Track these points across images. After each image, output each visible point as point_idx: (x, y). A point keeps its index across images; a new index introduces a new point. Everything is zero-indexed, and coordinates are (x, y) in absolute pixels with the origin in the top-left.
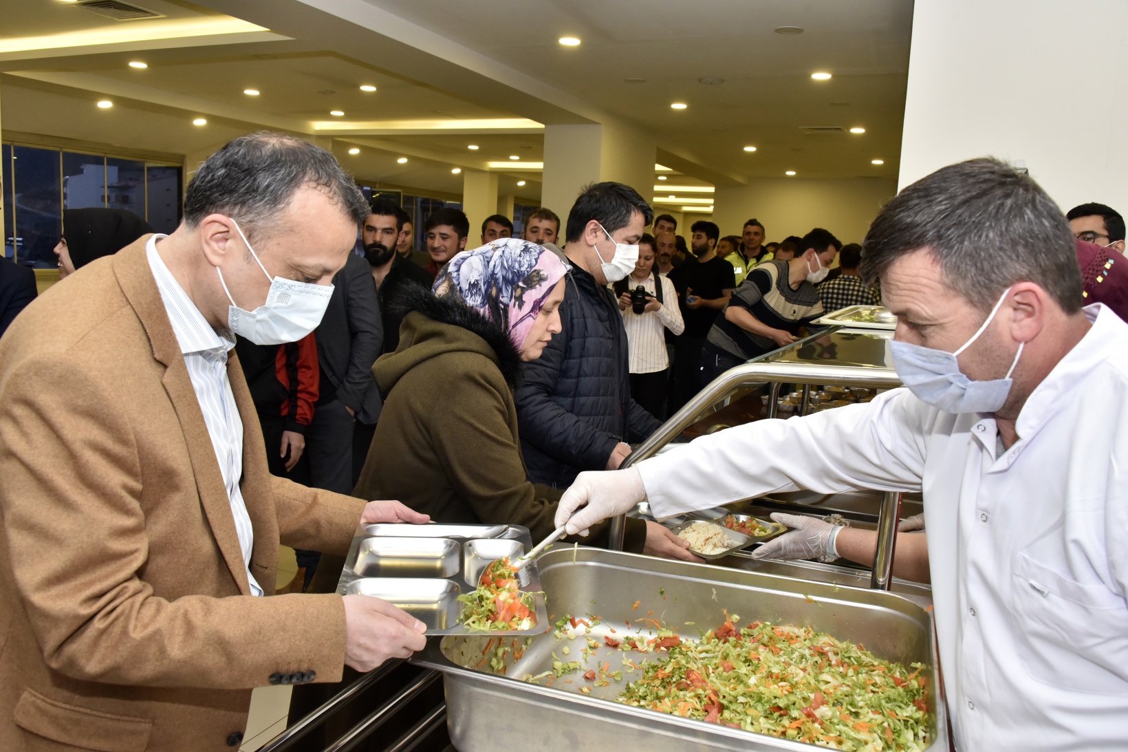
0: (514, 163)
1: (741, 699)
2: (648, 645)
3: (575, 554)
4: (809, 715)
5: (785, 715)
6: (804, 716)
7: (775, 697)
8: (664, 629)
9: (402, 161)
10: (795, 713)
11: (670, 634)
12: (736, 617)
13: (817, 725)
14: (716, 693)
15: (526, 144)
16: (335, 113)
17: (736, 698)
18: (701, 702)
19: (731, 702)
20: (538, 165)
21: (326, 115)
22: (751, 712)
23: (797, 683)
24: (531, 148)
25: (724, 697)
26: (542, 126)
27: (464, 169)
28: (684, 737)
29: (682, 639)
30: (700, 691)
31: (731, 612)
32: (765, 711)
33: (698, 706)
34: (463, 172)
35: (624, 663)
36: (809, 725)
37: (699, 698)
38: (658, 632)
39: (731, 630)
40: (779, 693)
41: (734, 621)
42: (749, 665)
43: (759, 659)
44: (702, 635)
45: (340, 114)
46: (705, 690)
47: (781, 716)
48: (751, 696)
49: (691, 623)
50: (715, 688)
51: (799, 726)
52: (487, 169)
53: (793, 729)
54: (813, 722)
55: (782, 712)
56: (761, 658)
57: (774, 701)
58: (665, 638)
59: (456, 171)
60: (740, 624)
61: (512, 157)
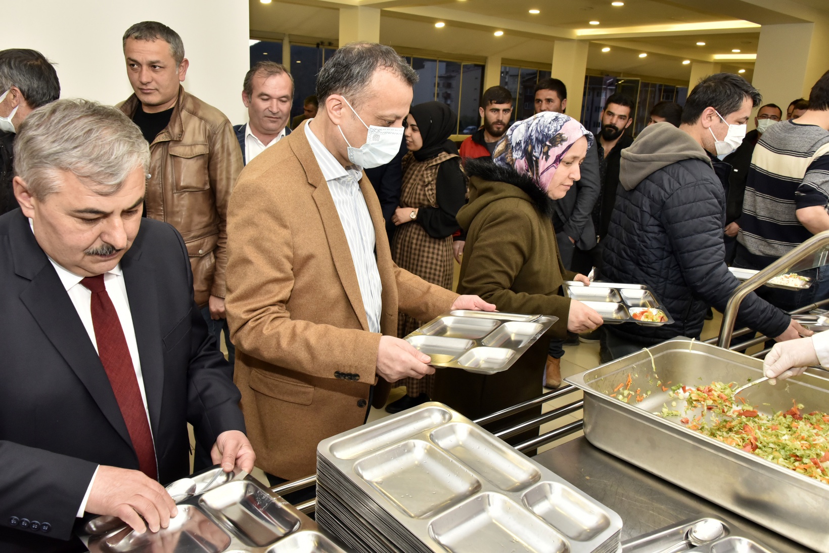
0: (736, 55)
1: (771, 445)
2: (733, 413)
3: (691, 346)
4: (815, 464)
5: (797, 461)
6: (812, 463)
7: (795, 449)
8: (746, 405)
9: (643, 56)
10: (805, 460)
11: (751, 409)
12: (801, 406)
13: (819, 470)
14: (756, 439)
15: (746, 40)
16: (592, 23)
17: (768, 444)
18: (743, 442)
19: (765, 446)
20: (752, 57)
21: (585, 24)
22: (776, 454)
23: (816, 444)
24: (750, 43)
25: (761, 443)
26: (759, 26)
27: (692, 61)
28: (721, 454)
29: (760, 414)
30: (745, 435)
31: (798, 402)
32: (786, 456)
33: (741, 444)
34: (691, 63)
35: (712, 419)
36: (814, 469)
37: (743, 440)
38: (742, 406)
39: (796, 414)
40: (799, 447)
41: (800, 408)
42: (790, 431)
43: (797, 428)
44: (775, 413)
45: (597, 23)
46: (748, 435)
47: (796, 460)
48: (779, 445)
49: (768, 404)
50: (757, 436)
51: (806, 468)
52: (711, 60)
53: (801, 469)
54: (817, 468)
55: (798, 458)
56: (799, 427)
57: (794, 451)
58: (747, 411)
59: (686, 62)
60: (803, 411)
61: (733, 51)
